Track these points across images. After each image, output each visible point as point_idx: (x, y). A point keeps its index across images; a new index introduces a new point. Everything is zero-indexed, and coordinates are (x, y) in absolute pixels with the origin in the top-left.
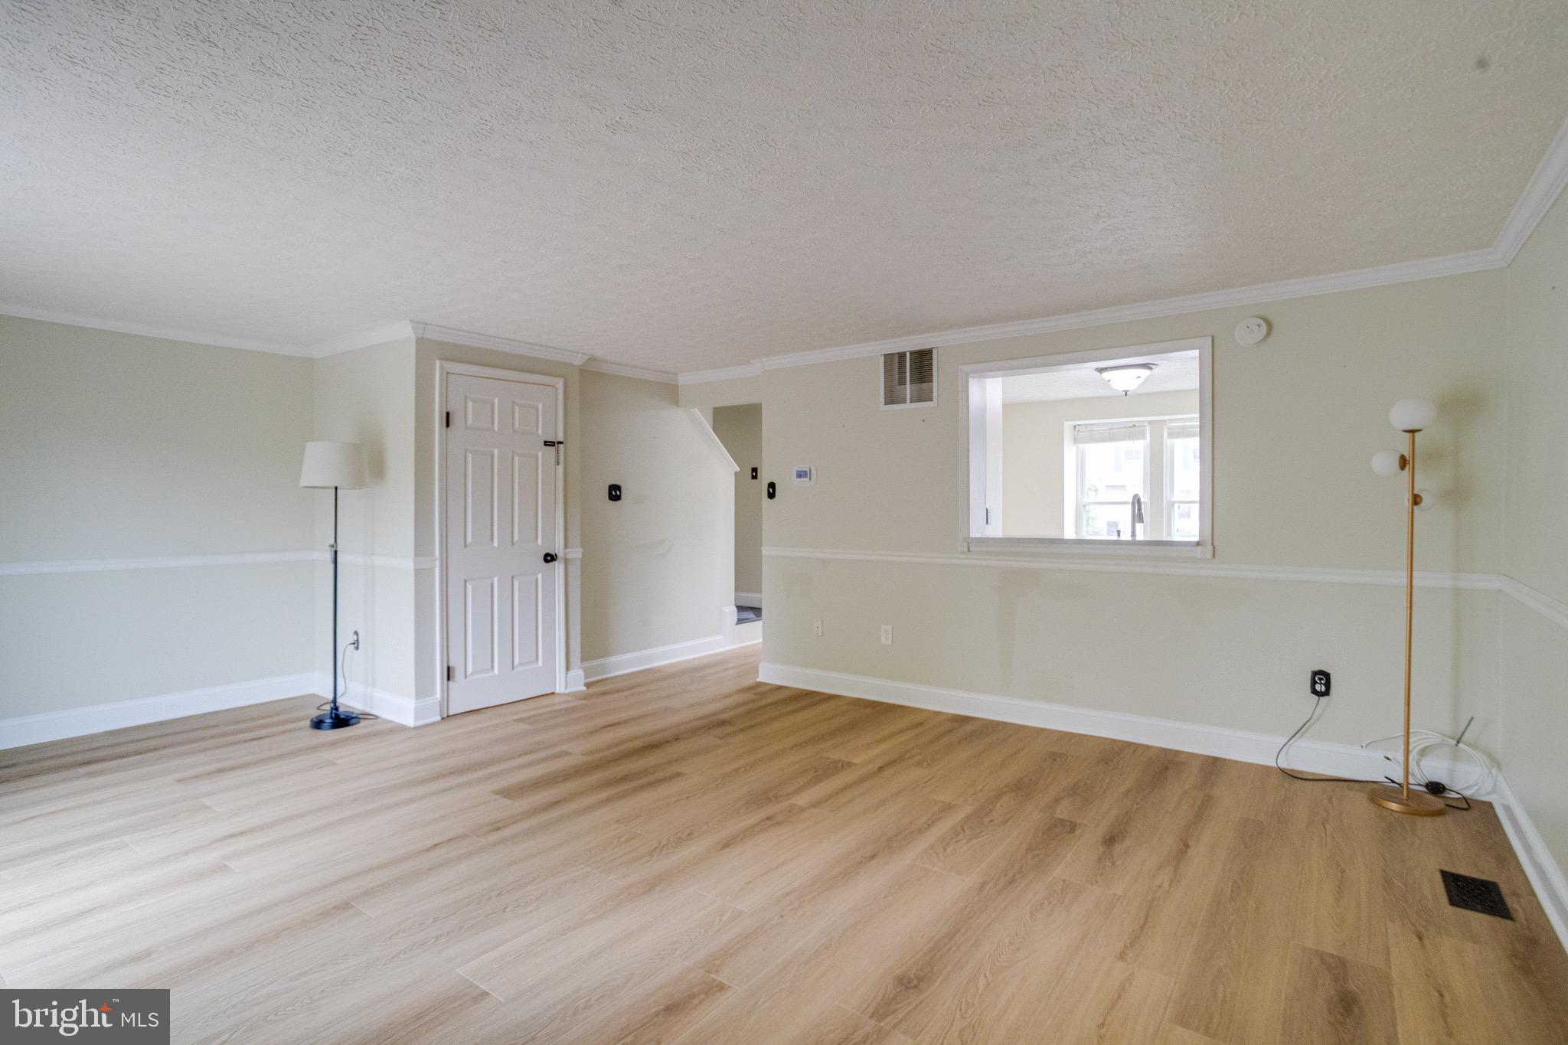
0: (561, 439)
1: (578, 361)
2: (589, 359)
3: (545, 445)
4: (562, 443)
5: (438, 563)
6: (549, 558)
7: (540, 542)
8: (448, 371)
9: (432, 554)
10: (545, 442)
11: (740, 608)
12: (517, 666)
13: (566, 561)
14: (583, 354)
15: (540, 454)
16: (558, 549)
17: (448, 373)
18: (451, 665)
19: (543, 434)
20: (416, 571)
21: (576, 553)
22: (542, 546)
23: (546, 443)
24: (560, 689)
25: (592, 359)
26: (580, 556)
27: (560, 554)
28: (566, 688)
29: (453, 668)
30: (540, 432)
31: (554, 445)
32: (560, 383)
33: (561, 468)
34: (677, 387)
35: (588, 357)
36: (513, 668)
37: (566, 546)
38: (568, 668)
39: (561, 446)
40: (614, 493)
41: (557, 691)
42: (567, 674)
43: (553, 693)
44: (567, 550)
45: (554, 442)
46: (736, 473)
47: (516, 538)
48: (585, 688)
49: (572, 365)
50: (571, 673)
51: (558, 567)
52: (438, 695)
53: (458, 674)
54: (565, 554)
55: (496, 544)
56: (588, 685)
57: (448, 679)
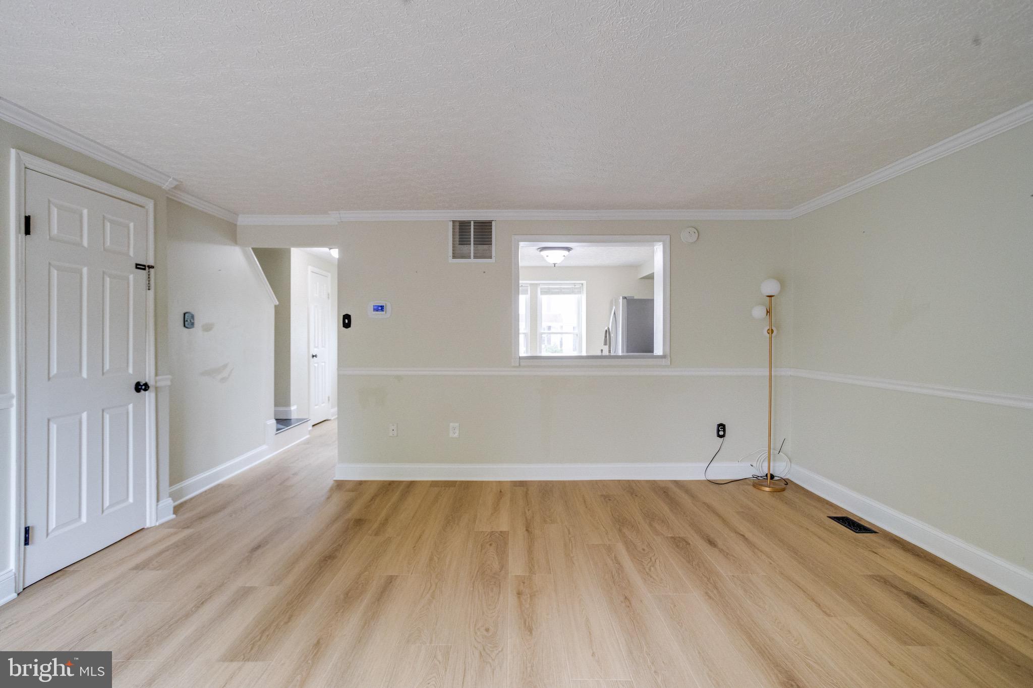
0: (151, 263)
1: (167, 185)
2: (176, 186)
3: (137, 268)
4: (152, 267)
5: (15, 402)
6: (140, 387)
7: (131, 371)
8: (25, 164)
9: (10, 390)
10: (137, 265)
11: (279, 421)
12: (108, 508)
13: (156, 388)
15: (131, 277)
16: (149, 377)
17: (26, 167)
18: (29, 524)
19: (135, 256)
21: (166, 380)
22: (133, 375)
23: (139, 266)
24: (151, 522)
26: (169, 383)
27: (151, 383)
28: (157, 520)
29: (32, 528)
30: (131, 254)
31: (144, 269)
32: (150, 205)
33: (151, 292)
34: (236, 225)
35: (176, 183)
36: (103, 512)
37: (156, 375)
38: (158, 499)
39: (152, 270)
40: (188, 320)
41: (148, 525)
42: (157, 505)
43: (143, 528)
44: (158, 378)
45: (145, 266)
46: (276, 306)
47: (107, 367)
48: (174, 516)
49: (160, 188)
50: (161, 504)
51: (149, 396)
52: (12, 566)
53: (38, 533)
54: (156, 382)
55: (85, 375)
56: (175, 510)
57: (26, 543)
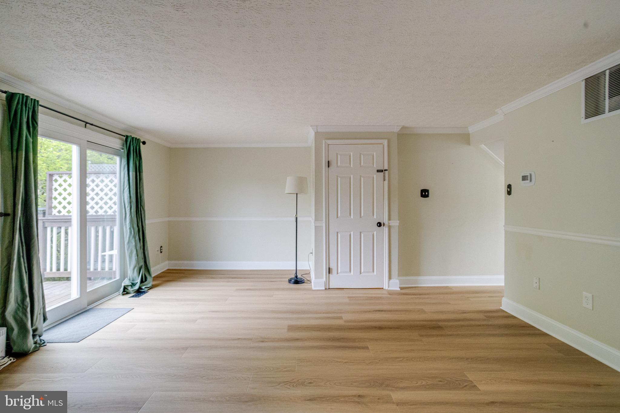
0: (386, 168)
1: (396, 130)
2: (401, 128)
3: (377, 172)
4: (387, 170)
5: (324, 225)
6: (379, 224)
8: (328, 144)
9: (322, 220)
10: (377, 170)
12: (363, 273)
13: (390, 227)
14: (397, 126)
15: (375, 176)
16: (385, 220)
17: (329, 145)
18: (330, 267)
19: (376, 167)
20: (315, 227)
21: (395, 223)
22: (376, 218)
23: (378, 171)
24: (386, 287)
25: (403, 128)
26: (398, 224)
27: (386, 223)
28: (389, 287)
29: (332, 269)
30: (375, 166)
31: (382, 172)
32: (385, 142)
33: (386, 182)
35: (401, 127)
36: (360, 273)
37: (389, 219)
38: (390, 278)
39: (387, 172)
40: (425, 193)
42: (389, 281)
43: (383, 288)
44: (390, 222)
45: (382, 170)
47: (362, 214)
48: (399, 289)
49: (394, 132)
50: (392, 281)
51: (385, 229)
52: (324, 279)
53: (334, 271)
54: (389, 223)
56: (401, 288)
57: (329, 273)
